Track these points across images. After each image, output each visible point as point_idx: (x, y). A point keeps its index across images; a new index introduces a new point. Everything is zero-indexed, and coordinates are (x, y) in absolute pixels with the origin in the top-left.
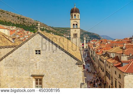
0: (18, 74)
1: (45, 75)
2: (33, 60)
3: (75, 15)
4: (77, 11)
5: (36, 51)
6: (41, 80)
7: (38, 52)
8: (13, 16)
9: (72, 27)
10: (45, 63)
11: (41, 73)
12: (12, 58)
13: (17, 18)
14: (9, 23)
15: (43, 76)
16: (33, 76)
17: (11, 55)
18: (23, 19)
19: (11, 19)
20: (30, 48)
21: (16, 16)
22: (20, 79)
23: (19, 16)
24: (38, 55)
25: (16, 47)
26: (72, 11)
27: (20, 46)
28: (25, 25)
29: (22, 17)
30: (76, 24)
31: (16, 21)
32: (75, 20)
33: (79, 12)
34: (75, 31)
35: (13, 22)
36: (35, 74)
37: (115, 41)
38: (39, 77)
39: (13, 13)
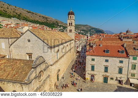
0: (20, 52)
1: (33, 53)
2: (26, 45)
3: (71, 16)
4: (72, 13)
5: (28, 40)
6: (31, 56)
7: (29, 41)
8: (40, 16)
9: (68, 25)
10: (32, 47)
11: (31, 52)
12: (17, 44)
13: (42, 18)
14: (37, 21)
15: (32, 54)
16: (27, 54)
17: (16, 42)
18: (47, 18)
19: (38, 19)
20: (25, 39)
21: (42, 16)
22: (21, 55)
23: (44, 16)
24: (29, 42)
25: (18, 38)
26: (69, 14)
27: (20, 37)
28: (48, 23)
29: (46, 17)
30: (71, 23)
31: (41, 20)
32: (71, 20)
33: (74, 15)
34: (71, 28)
35: (39, 20)
36: (28, 53)
37: (113, 35)
38: (30, 54)
39: (40, 14)
